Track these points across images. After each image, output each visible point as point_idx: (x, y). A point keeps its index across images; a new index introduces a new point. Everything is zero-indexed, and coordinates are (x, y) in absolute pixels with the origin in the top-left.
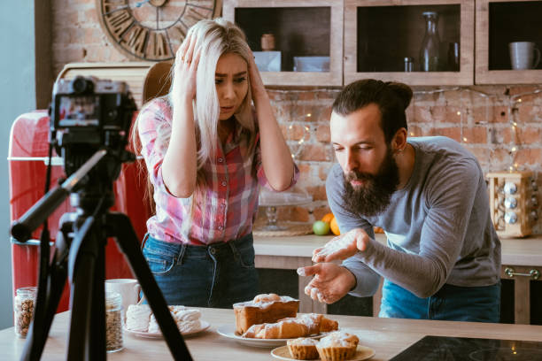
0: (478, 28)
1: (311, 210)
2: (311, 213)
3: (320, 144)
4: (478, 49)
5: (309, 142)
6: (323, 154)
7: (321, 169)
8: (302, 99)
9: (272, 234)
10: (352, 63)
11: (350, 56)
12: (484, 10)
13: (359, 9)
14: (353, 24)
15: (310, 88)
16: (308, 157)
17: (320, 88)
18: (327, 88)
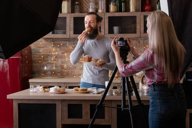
0: (105, 23)
1: (59, 72)
2: (59, 73)
3: (61, 54)
4: (106, 28)
5: (58, 53)
6: (62, 57)
7: (62, 61)
8: (57, 41)
9: (50, 77)
10: (72, 32)
11: (71, 30)
12: (107, 18)
13: (74, 18)
14: (72, 21)
15: (58, 39)
16: (58, 57)
17: (61, 38)
18: (63, 38)
